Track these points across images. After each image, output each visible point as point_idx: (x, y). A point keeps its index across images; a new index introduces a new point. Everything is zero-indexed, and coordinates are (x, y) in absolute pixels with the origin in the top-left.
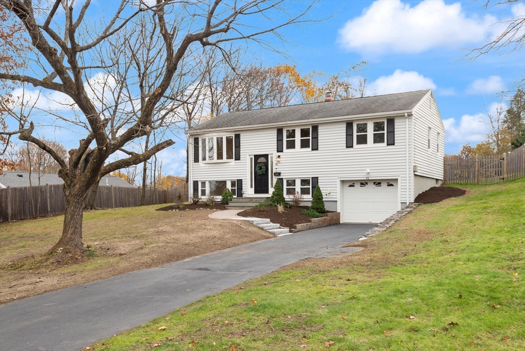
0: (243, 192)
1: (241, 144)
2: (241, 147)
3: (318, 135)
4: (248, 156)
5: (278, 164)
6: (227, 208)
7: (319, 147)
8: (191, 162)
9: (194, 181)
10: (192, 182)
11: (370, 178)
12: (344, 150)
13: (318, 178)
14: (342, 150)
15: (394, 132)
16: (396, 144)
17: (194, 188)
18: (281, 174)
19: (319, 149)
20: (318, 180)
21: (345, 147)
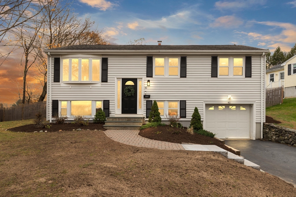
0: (110, 112)
1: (108, 68)
2: (109, 70)
3: (186, 65)
4: (116, 78)
5: (148, 88)
6: (106, 128)
7: (187, 75)
8: (50, 81)
9: (53, 101)
10: (51, 101)
11: (231, 103)
12: (209, 79)
13: (185, 101)
14: (207, 79)
15: (251, 67)
16: (252, 77)
17: (53, 107)
18: (151, 97)
19: (187, 77)
20: (186, 103)
21: (210, 77)
